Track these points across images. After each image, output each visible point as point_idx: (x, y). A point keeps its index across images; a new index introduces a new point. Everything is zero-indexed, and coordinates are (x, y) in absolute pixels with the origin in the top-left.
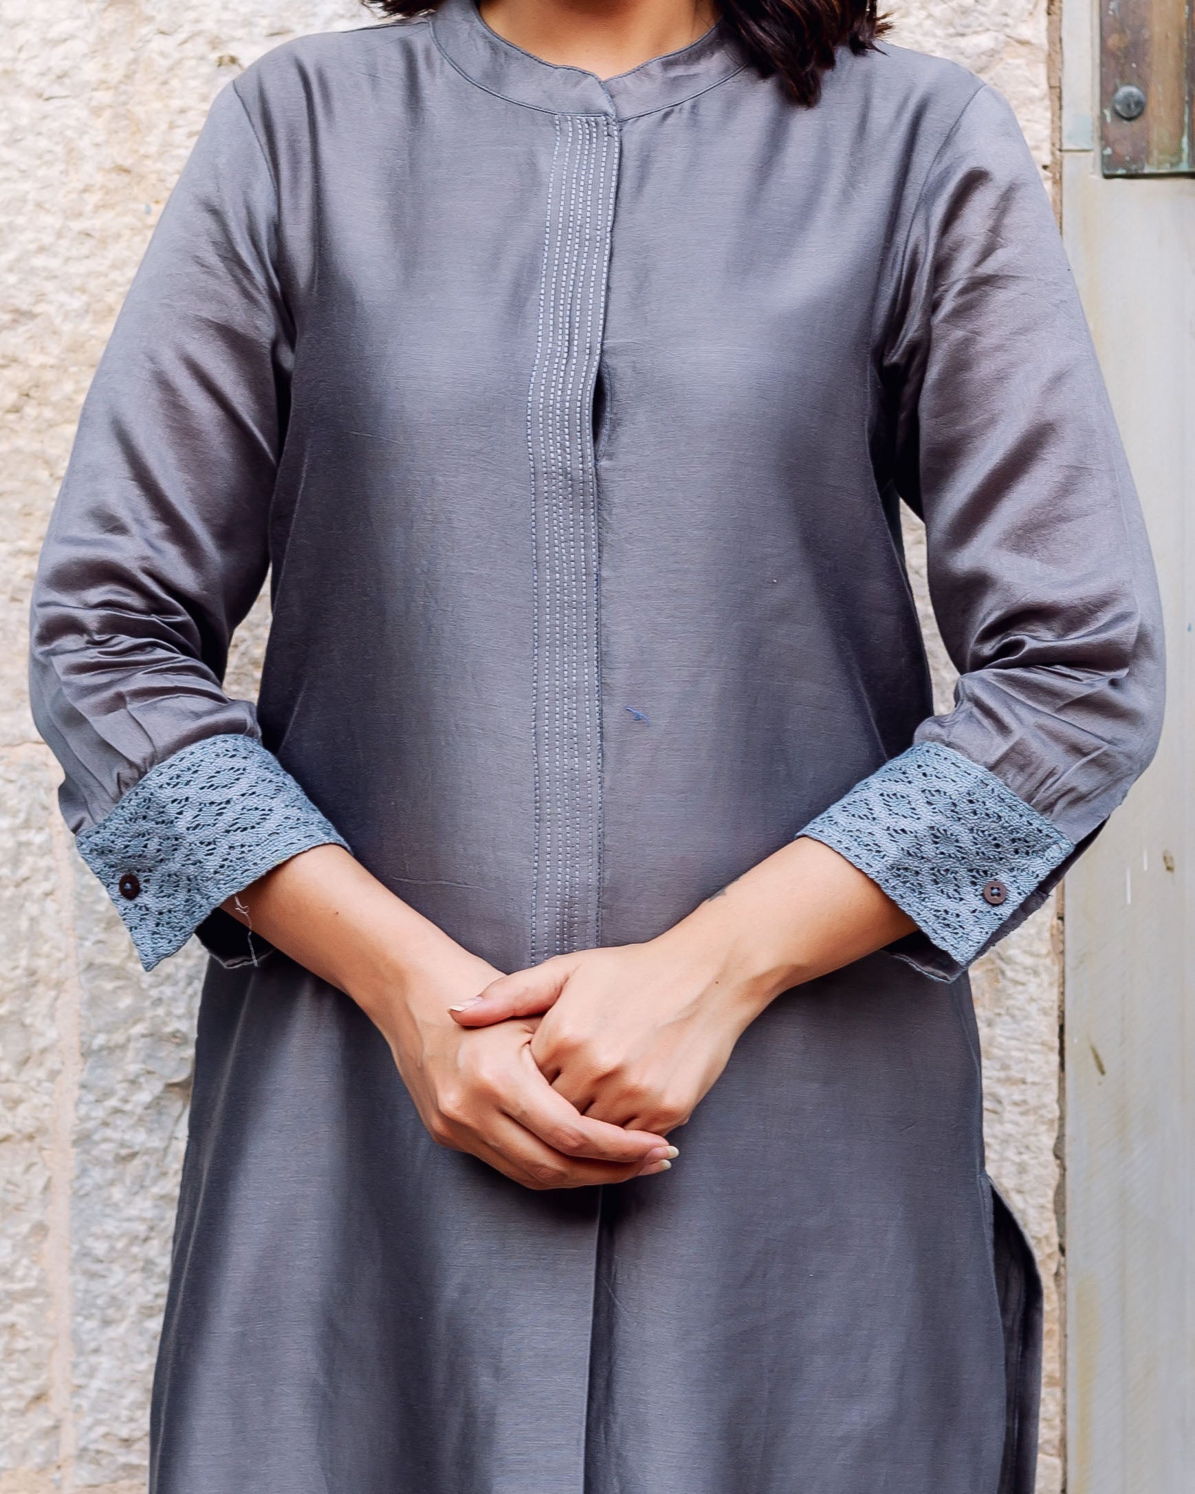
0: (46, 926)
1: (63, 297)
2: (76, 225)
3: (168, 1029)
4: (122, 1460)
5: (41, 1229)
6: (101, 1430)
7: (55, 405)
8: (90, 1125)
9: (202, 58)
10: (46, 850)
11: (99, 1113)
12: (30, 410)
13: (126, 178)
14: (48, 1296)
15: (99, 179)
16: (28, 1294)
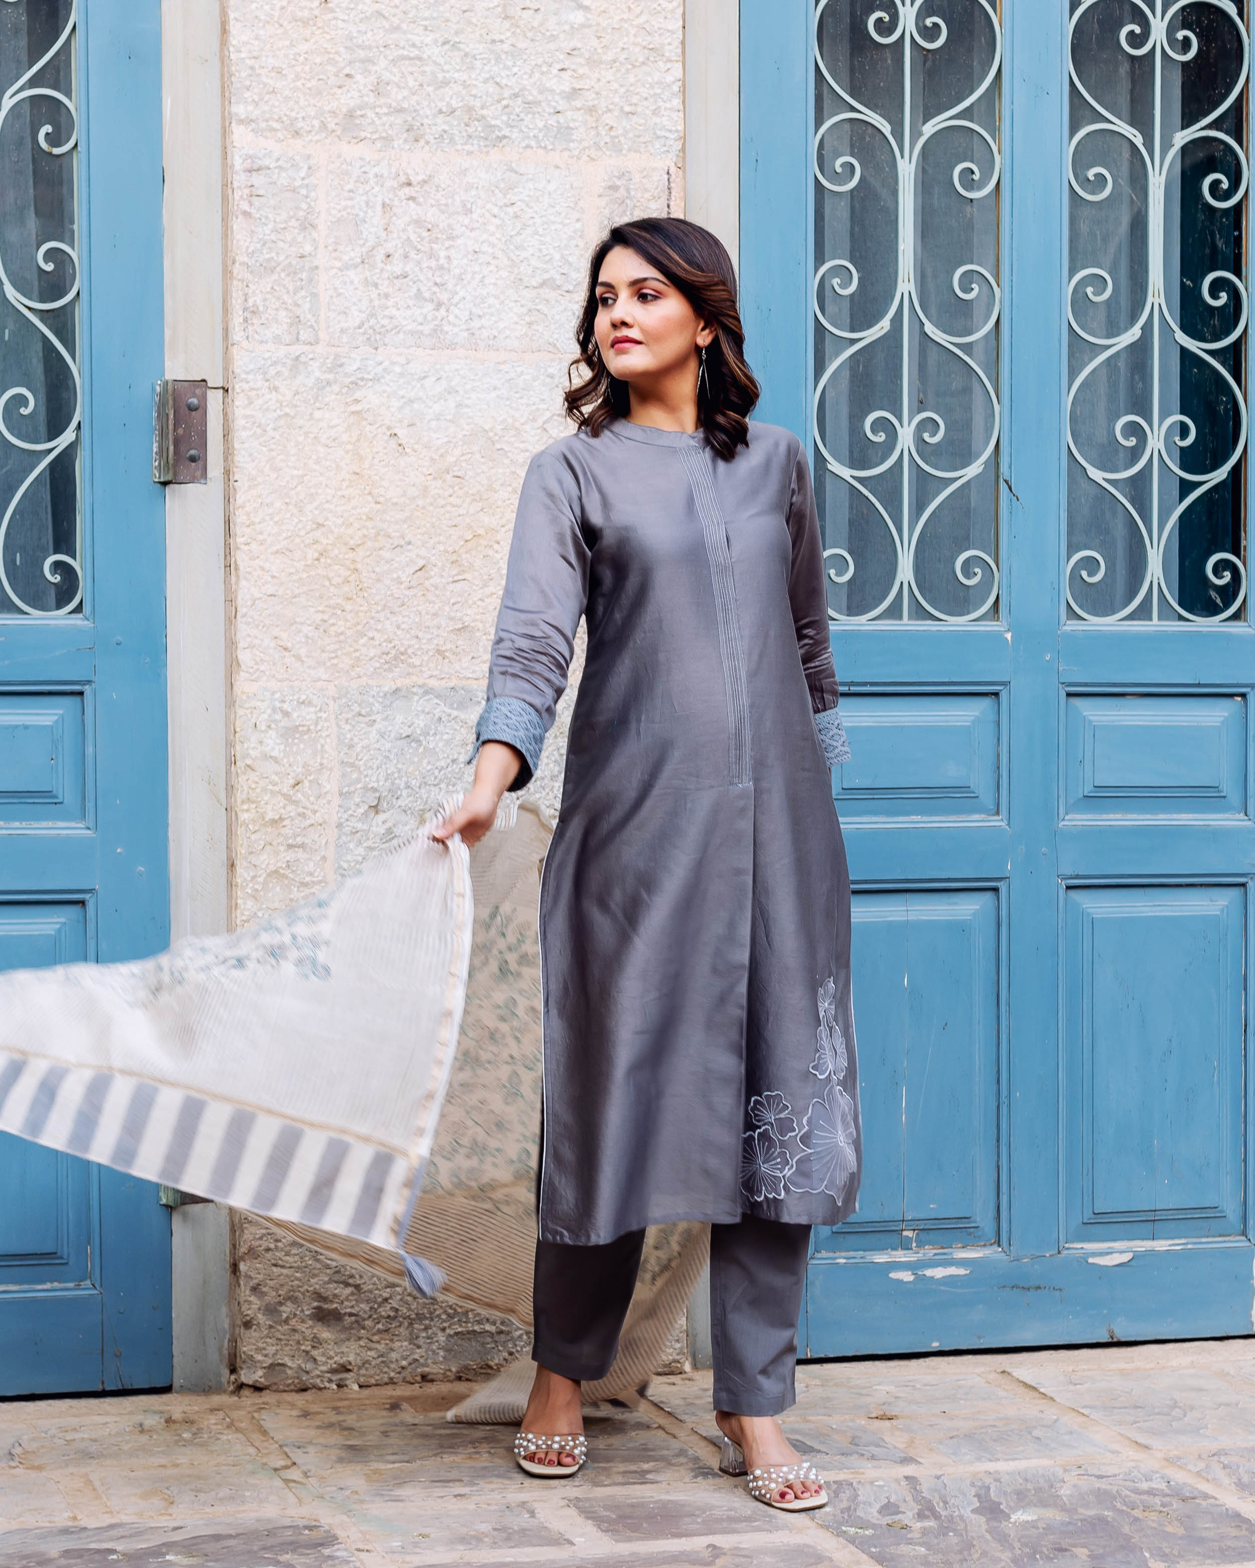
0: (326, 747)
1: (335, 519)
2: (340, 493)
3: (370, 786)
5: (324, 858)
7: (331, 558)
8: (342, 820)
9: (385, 434)
10: (326, 720)
11: (346, 816)
12: (322, 560)
13: (357, 477)
14: (326, 883)
15: (348, 476)
16: (320, 882)
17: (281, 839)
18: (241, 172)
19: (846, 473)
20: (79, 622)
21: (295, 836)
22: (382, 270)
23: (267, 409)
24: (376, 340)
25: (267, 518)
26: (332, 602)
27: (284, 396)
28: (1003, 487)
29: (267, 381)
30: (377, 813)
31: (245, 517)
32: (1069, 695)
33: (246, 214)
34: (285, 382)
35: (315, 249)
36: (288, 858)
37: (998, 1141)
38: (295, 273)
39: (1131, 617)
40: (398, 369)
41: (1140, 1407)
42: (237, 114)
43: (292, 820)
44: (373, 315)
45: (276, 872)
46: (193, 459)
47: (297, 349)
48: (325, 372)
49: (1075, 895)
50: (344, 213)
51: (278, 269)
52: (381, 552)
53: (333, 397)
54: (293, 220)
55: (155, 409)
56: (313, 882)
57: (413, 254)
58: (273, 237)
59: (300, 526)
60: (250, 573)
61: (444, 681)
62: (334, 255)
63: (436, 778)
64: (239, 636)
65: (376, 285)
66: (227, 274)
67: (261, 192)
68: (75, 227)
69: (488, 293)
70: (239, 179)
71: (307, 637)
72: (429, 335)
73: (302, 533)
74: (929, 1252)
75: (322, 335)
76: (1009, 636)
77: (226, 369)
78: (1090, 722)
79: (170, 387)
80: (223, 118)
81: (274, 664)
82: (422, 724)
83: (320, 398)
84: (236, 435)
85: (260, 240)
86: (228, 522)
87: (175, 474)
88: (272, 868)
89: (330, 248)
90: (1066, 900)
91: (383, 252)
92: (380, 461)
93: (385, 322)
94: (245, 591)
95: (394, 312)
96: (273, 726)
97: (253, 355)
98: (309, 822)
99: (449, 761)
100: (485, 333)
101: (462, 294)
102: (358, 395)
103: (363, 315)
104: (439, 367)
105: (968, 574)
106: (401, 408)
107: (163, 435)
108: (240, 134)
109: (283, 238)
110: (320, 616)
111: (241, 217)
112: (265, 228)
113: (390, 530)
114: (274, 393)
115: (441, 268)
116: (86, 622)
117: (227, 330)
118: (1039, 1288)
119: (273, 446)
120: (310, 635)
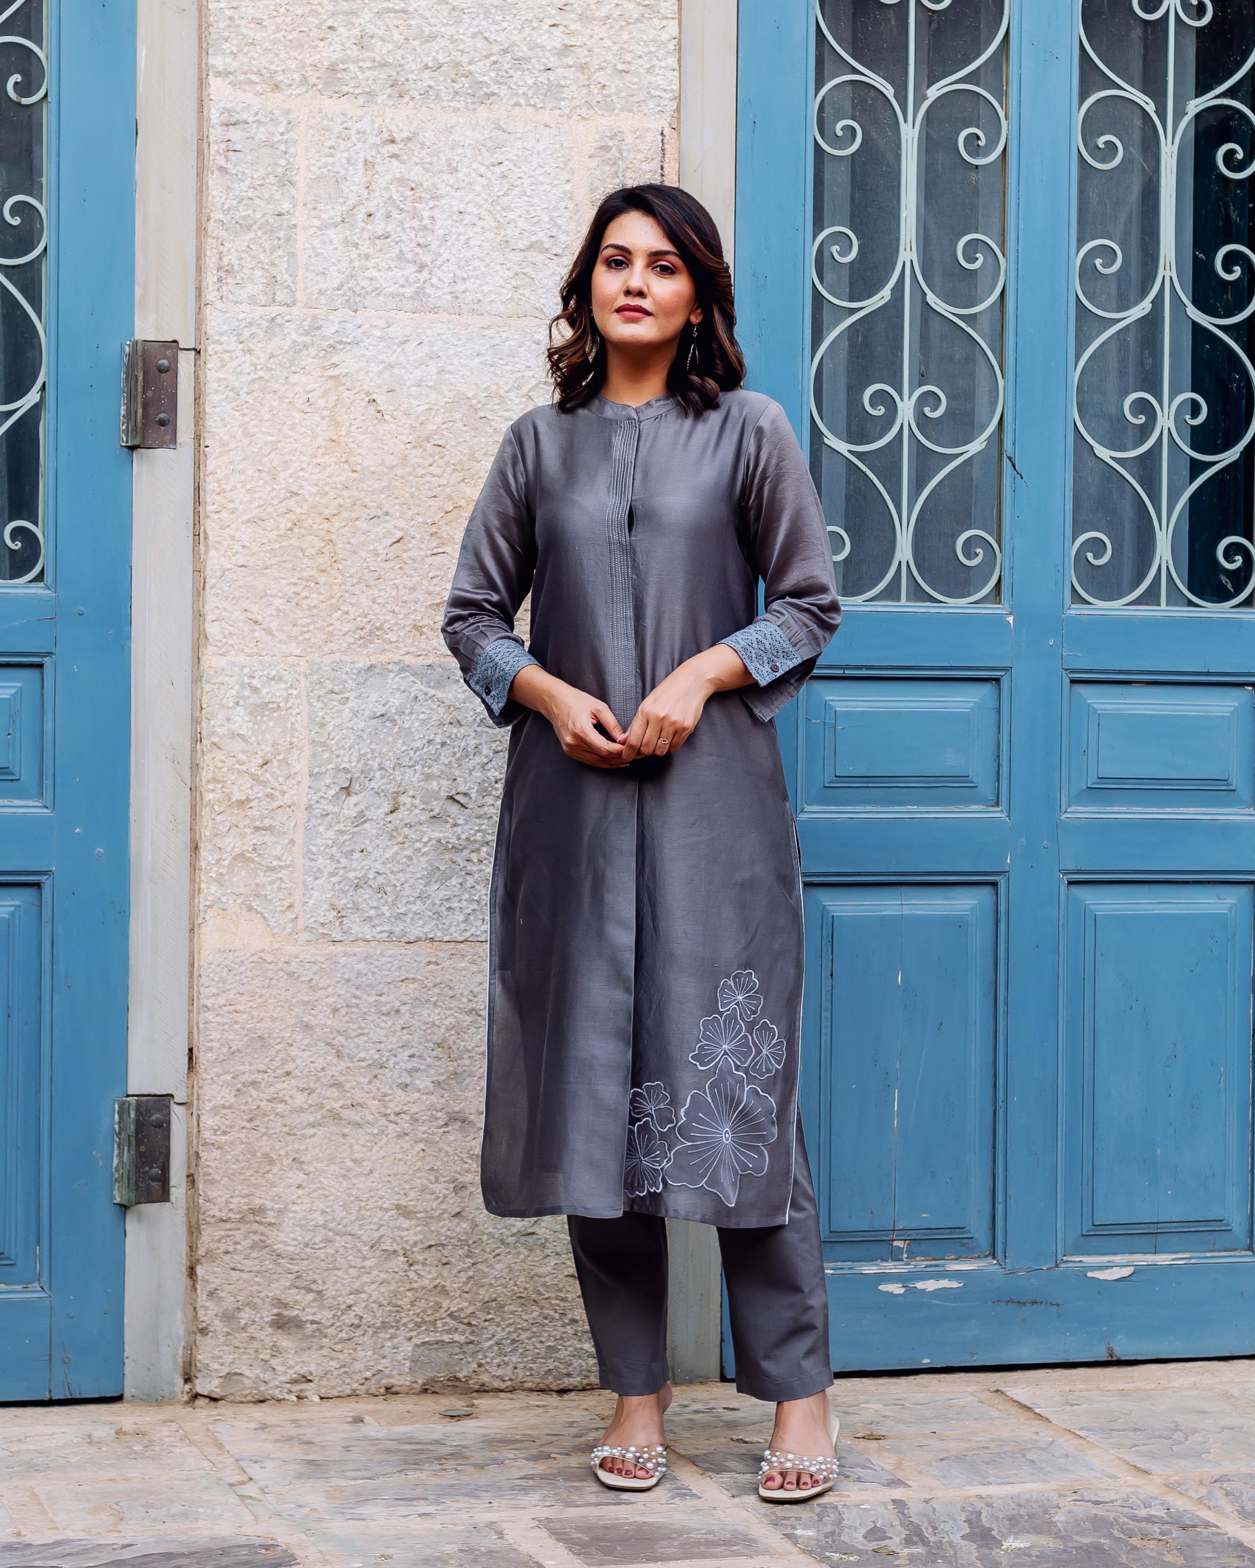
0: (297, 726)
1: (309, 488)
2: (315, 461)
3: (341, 767)
4: (321, 931)
5: (292, 842)
6: (313, 919)
7: (305, 528)
8: (312, 802)
9: (363, 400)
10: (297, 697)
11: (315, 798)
12: (296, 530)
13: (333, 444)
14: (294, 867)
15: (324, 444)
16: (288, 866)
17: (248, 821)
18: (218, 126)
19: (843, 447)
20: (40, 591)
21: (263, 818)
22: (363, 230)
23: (241, 373)
24: (355, 302)
25: (239, 485)
26: (305, 574)
27: (258, 358)
28: (1006, 464)
29: (241, 343)
30: (349, 795)
31: (215, 484)
32: (1073, 682)
33: (222, 169)
34: (260, 345)
35: (294, 207)
36: (254, 841)
37: (994, 1147)
38: (272, 231)
39: (1138, 602)
40: (378, 333)
41: (1140, 1430)
42: (214, 66)
43: (260, 801)
44: (352, 276)
45: (242, 855)
46: (162, 423)
47: (272, 311)
48: (302, 334)
49: (1077, 891)
50: (324, 170)
51: (255, 227)
52: (357, 523)
53: (310, 360)
54: (271, 177)
55: (123, 369)
56: (280, 866)
57: (395, 213)
58: (250, 194)
59: (273, 494)
60: (219, 543)
61: (421, 658)
62: (313, 213)
63: (411, 759)
64: (207, 607)
65: (356, 245)
66: (201, 231)
67: (238, 147)
68: (44, 180)
69: (473, 255)
70: (216, 133)
71: (278, 610)
72: (411, 297)
73: (275, 502)
74: (921, 1264)
75: (299, 296)
76: (1011, 619)
77: (198, 329)
78: (1095, 710)
79: (140, 348)
80: (200, 70)
81: (244, 638)
82: (397, 703)
83: (296, 362)
84: (208, 398)
85: (236, 196)
86: (197, 489)
87: (143, 438)
88: (237, 851)
89: (309, 206)
90: (1068, 895)
91: (364, 211)
92: (358, 428)
93: (365, 283)
94: (215, 561)
95: (374, 273)
96: (241, 702)
97: (227, 315)
98: (277, 804)
99: (425, 741)
100: (469, 297)
101: (445, 255)
102: (336, 359)
103: (343, 276)
104: (421, 331)
105: (969, 554)
106: (380, 374)
107: (131, 397)
108: (217, 86)
109: (260, 195)
110: (293, 589)
111: (216, 173)
112: (242, 184)
113: (367, 500)
114: (248, 355)
115: (425, 228)
116: (47, 592)
117: (200, 289)
118: (1035, 1302)
119: (246, 411)
120: (281, 608)
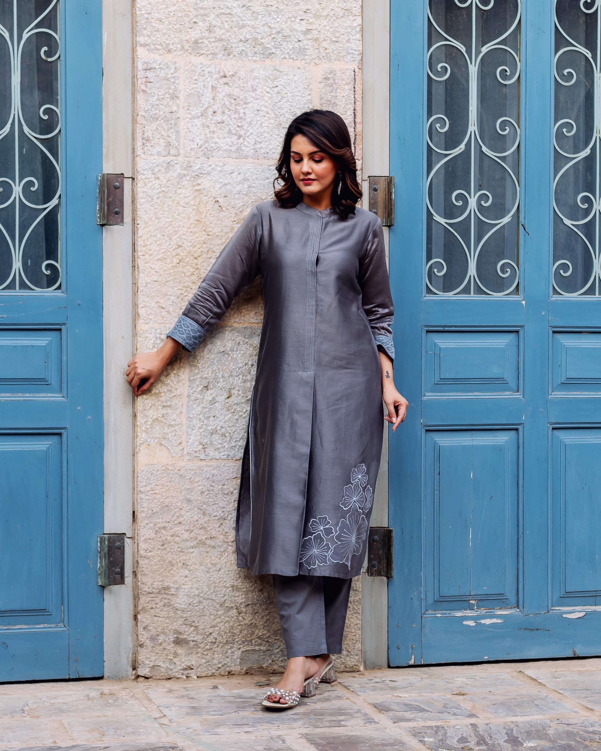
0: (182, 357)
1: (187, 243)
2: (190, 230)
3: (204, 376)
4: (195, 455)
5: (181, 412)
6: (191, 449)
7: (185, 263)
8: (190, 393)
9: (212, 201)
11: (192, 391)
12: (181, 264)
13: (198, 222)
14: (182, 425)
15: (194, 222)
16: (179, 424)
17: (160, 403)
18: (141, 71)
19: (442, 221)
20: (60, 294)
21: (166, 401)
22: (211, 119)
23: (154, 188)
24: (208, 154)
25: (154, 242)
26: (185, 284)
27: (162, 182)
28: (521, 228)
29: (154, 174)
30: (207, 390)
31: (142, 242)
32: (554, 332)
33: (144, 91)
34: (163, 175)
35: (178, 108)
36: (163, 412)
37: (518, 555)
38: (168, 121)
39: (585, 293)
40: (219, 169)
41: (589, 690)
42: (139, 42)
43: (165, 393)
44: (206, 142)
45: (157, 419)
46: (117, 213)
47: (168, 159)
48: (183, 170)
49: (556, 432)
50: (192, 91)
51: (160, 119)
52: (210, 260)
53: (187, 182)
54: (167, 94)
55: (98, 188)
56: (175, 424)
57: (226, 111)
58: (157, 103)
59: (170, 247)
60: (144, 270)
61: (241, 324)
62: (187, 112)
63: (237, 372)
64: (139, 301)
65: (208, 127)
66: (134, 121)
67: (151, 80)
68: (59, 97)
69: (264, 131)
70: (141, 74)
71: (173, 302)
72: (235, 151)
73: (171, 250)
74: (483, 611)
75: (181, 151)
76: (524, 303)
77: (133, 168)
78: (565, 346)
79: (105, 177)
80: (133, 44)
81: (157, 315)
82: (230, 346)
83: (180, 183)
84: (138, 201)
85: (151, 104)
86: (134, 244)
87: (108, 220)
88: (155, 417)
89: (186, 108)
90: (552, 435)
91: (212, 110)
92: (210, 214)
93: (213, 145)
94: (142, 279)
95: (217, 140)
97: (147, 161)
98: (173, 394)
99: (244, 364)
100: (263, 151)
101: (251, 131)
102: (199, 181)
103: (202, 142)
104: (239, 167)
105: (503, 272)
106: (220, 188)
107: (102, 201)
108: (141, 52)
109: (162, 103)
110: (180, 292)
111: (141, 93)
112: (153, 98)
113: (215, 249)
114: (157, 180)
115: (241, 118)
116: (63, 294)
117: (134, 149)
118: (538, 629)
119: (157, 207)
